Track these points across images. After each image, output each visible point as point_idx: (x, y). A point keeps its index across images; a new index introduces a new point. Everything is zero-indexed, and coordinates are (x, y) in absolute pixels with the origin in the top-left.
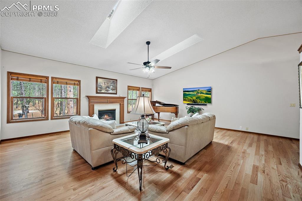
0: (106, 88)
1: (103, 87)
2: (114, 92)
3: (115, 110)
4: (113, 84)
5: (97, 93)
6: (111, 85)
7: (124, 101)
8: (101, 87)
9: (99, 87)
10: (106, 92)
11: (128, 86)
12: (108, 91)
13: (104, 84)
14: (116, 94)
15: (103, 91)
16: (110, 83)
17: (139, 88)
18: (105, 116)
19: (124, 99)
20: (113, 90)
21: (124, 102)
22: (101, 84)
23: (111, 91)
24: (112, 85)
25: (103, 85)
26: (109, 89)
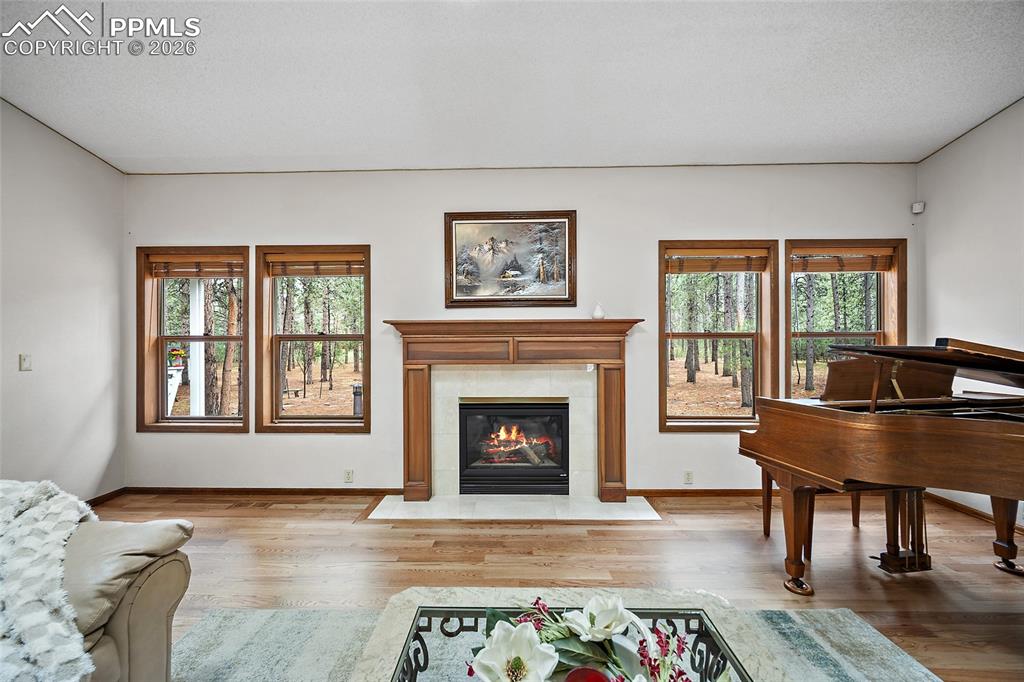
0: (503, 272)
1: (481, 267)
2: (557, 289)
3: (564, 406)
4: (545, 245)
5: (451, 304)
6: (532, 253)
7: (621, 345)
8: (470, 268)
9: (461, 268)
10: (502, 294)
11: (665, 246)
12: (515, 286)
13: (486, 247)
14: (571, 302)
15: (483, 293)
16: (524, 240)
17: (770, 246)
18: (502, 435)
19: (623, 333)
20: (545, 277)
21: (621, 355)
22: (474, 254)
23: (534, 290)
24: (540, 251)
25: (486, 259)
26: (523, 273)
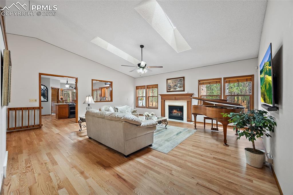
2: (182, 89)
3: (183, 107)
5: (167, 92)
6: (178, 84)
8: (170, 86)
10: (174, 90)
11: (199, 81)
12: (176, 89)
13: (172, 83)
14: (184, 91)
15: (171, 90)
16: (177, 82)
17: (220, 79)
18: (174, 111)
19: (191, 95)
20: (180, 87)
22: (170, 84)
23: (178, 89)
24: (179, 83)
25: (172, 85)
26: (177, 87)
